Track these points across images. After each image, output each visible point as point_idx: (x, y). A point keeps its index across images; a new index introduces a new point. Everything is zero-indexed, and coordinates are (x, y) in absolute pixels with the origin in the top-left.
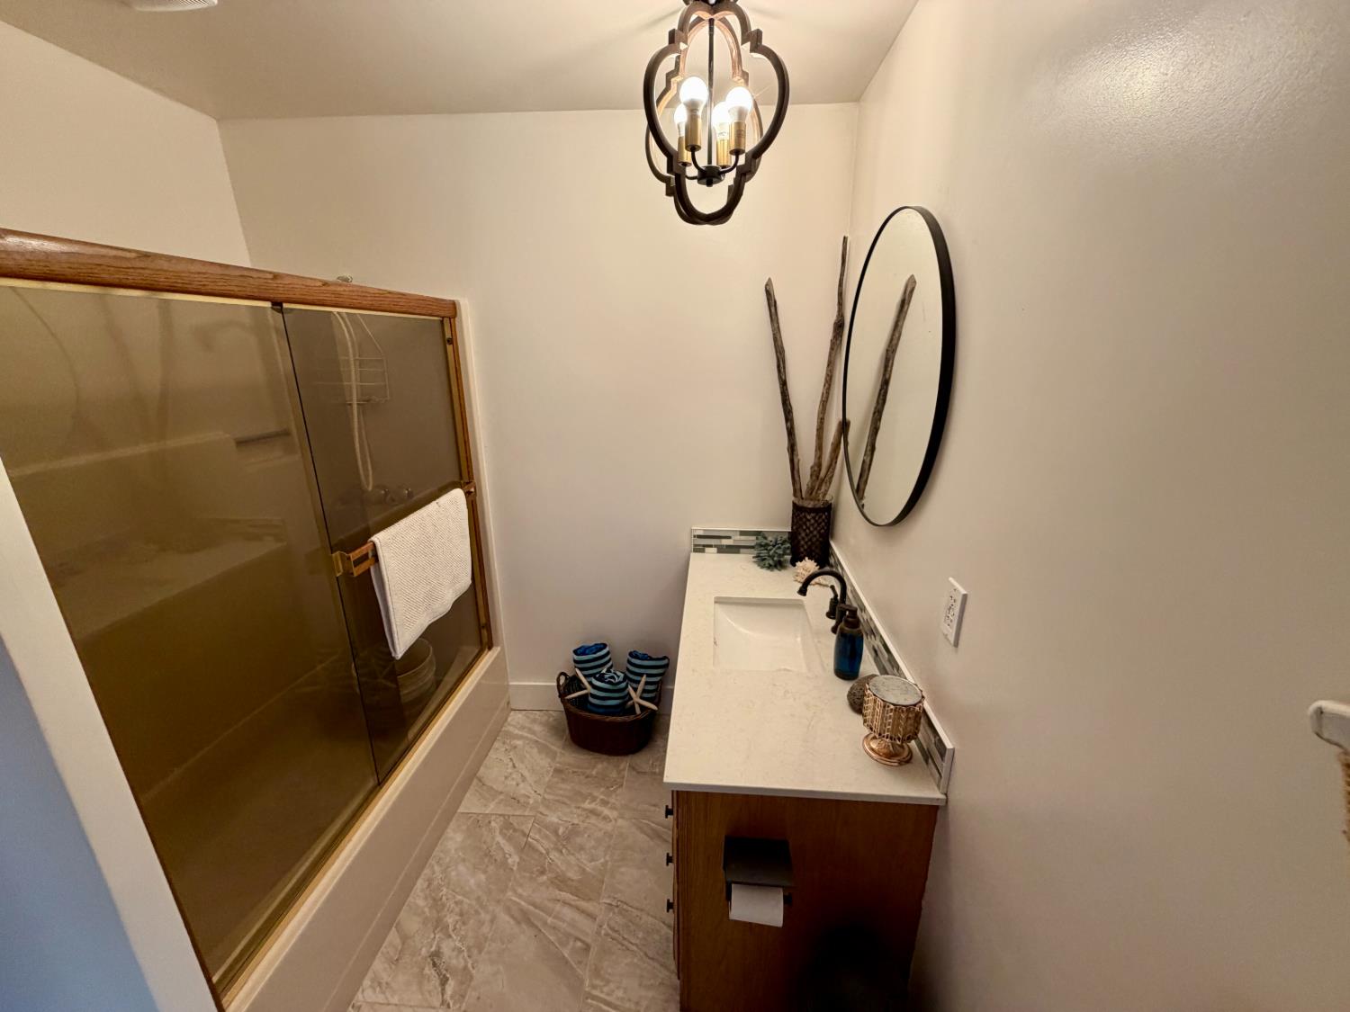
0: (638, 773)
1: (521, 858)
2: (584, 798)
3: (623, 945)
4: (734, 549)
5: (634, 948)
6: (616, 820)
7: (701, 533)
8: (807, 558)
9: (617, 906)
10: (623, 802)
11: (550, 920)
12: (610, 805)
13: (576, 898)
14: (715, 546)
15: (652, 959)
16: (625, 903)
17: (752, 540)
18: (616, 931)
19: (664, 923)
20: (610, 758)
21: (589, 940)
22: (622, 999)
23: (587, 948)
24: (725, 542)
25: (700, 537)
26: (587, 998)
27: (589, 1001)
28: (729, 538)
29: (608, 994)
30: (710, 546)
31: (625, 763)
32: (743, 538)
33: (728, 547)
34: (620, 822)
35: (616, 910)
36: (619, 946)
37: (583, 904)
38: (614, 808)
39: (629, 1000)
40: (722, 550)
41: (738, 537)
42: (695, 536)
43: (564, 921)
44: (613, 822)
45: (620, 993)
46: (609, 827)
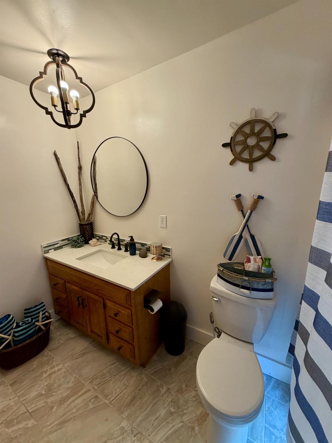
0: (55, 349)
1: (34, 419)
2: (41, 375)
3: (106, 382)
4: (61, 247)
5: (110, 379)
6: (64, 366)
7: (46, 245)
8: (93, 239)
9: (93, 379)
10: (60, 360)
11: (74, 411)
12: (56, 366)
13: (76, 395)
14: (53, 249)
15: (117, 374)
16: (95, 376)
17: (66, 242)
18: (100, 383)
19: (111, 365)
20: (36, 357)
21: (95, 395)
22: (120, 390)
23: (96, 397)
24: (56, 246)
25: (45, 247)
26: (111, 403)
27: (112, 402)
28: (58, 244)
29: (115, 394)
30: (51, 249)
31: (46, 352)
32: (63, 242)
33: (58, 247)
34: (66, 365)
35: (94, 380)
36: (105, 384)
37: (81, 393)
38: (58, 365)
39: (122, 387)
40: (56, 249)
41: (61, 242)
42: (43, 248)
43: (80, 403)
44: (63, 368)
45: (118, 390)
46: (64, 370)
